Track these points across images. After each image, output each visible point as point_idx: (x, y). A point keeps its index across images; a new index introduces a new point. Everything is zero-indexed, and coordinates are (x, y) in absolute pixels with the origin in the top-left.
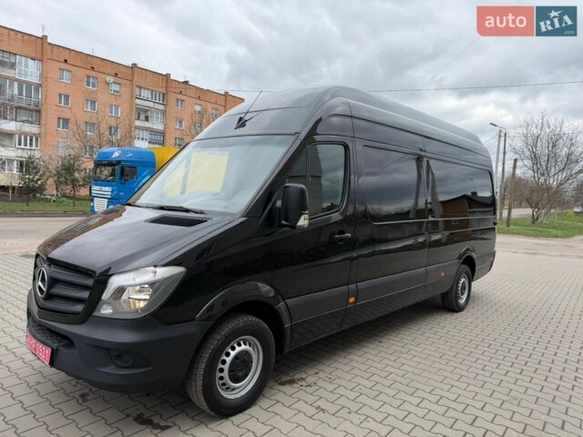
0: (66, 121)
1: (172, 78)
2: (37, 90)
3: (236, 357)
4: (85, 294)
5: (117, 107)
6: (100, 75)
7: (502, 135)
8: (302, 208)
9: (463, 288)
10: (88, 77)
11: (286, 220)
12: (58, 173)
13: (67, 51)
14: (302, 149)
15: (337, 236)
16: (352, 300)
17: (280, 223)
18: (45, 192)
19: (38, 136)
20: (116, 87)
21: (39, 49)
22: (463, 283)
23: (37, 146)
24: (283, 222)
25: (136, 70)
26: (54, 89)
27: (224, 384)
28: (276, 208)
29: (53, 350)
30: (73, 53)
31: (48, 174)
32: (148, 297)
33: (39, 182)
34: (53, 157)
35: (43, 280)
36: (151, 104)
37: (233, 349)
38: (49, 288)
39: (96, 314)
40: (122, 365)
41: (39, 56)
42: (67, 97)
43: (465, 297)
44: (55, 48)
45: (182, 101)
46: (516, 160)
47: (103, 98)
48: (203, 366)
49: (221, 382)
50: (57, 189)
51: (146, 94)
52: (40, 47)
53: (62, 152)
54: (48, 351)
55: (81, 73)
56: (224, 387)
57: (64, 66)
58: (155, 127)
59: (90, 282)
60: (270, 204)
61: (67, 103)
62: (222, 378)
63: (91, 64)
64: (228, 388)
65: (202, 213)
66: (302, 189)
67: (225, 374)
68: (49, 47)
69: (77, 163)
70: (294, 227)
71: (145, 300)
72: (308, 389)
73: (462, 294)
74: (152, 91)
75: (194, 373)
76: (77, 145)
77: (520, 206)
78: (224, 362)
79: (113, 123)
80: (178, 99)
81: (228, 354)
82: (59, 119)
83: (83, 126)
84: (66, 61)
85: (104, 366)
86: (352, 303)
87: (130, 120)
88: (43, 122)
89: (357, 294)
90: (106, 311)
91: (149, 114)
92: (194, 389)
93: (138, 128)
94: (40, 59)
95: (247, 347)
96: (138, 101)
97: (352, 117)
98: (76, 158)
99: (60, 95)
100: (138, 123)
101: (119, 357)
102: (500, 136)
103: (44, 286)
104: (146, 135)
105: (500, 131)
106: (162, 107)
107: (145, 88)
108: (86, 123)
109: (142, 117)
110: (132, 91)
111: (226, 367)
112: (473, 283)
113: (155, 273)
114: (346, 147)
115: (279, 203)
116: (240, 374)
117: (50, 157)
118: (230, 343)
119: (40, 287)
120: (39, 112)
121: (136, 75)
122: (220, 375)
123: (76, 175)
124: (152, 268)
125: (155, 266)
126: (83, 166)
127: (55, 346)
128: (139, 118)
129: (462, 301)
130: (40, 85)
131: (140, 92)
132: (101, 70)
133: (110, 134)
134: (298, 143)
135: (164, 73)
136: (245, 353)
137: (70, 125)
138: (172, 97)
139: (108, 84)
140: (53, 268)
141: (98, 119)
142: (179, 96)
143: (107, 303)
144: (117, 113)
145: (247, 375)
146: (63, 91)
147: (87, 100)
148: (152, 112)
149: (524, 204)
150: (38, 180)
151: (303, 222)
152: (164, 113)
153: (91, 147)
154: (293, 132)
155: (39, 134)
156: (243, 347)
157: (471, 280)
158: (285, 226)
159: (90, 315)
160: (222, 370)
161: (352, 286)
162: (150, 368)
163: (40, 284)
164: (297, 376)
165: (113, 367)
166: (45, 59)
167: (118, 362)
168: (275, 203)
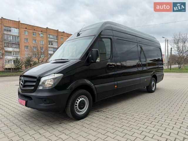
0: (27, 47)
1: (59, 31)
2: (18, 38)
3: (80, 102)
4: (34, 84)
5: (43, 41)
6: (37, 32)
7: (167, 40)
8: (97, 56)
9: (153, 85)
10: (33, 33)
11: (93, 60)
12: (26, 62)
13: (26, 25)
14: (97, 39)
15: (110, 66)
16: (116, 86)
17: (91, 61)
18: (22, 69)
19: (19, 52)
20: (42, 35)
21: (18, 25)
22: (153, 83)
23: (19, 55)
24: (92, 61)
25: (48, 29)
26: (23, 37)
27: (77, 110)
28: (90, 57)
29: (26, 101)
30: (28, 26)
31: (22, 63)
32: (53, 83)
33: (20, 66)
34: (24, 58)
35: (22, 82)
36: (53, 40)
37: (79, 99)
38: (24, 83)
39: (38, 89)
40: (46, 103)
41: (18, 27)
42: (27, 39)
43: (154, 88)
44: (23, 25)
45: (62, 38)
46: (171, 48)
47: (38, 39)
48: (70, 103)
49: (76, 109)
50: (25, 68)
51: (51, 36)
52: (18, 24)
53: (27, 56)
54: (25, 102)
55: (31, 31)
56: (77, 111)
57: (26, 30)
58: (55, 47)
59: (36, 80)
60: (88, 56)
61: (27, 41)
62: (76, 108)
63: (34, 29)
64: (78, 111)
65: (67, 59)
66: (97, 50)
67: (77, 107)
68: (21, 24)
69: (31, 59)
70: (95, 62)
71: (52, 84)
72: (103, 113)
73: (153, 87)
74: (53, 35)
75: (68, 106)
76: (31, 53)
77: (175, 64)
78: (77, 103)
79: (42, 46)
80: (61, 38)
81: (78, 101)
82: (25, 46)
83: (32, 48)
84: (26, 28)
85: (41, 104)
86: (116, 87)
87: (47, 45)
88: (20, 47)
89: (117, 85)
90: (41, 88)
91: (53, 43)
92: (68, 111)
93: (49, 47)
94: (18, 28)
95: (83, 99)
96: (49, 39)
97: (112, 30)
98: (31, 57)
99: (25, 39)
100: (49, 46)
101: (45, 101)
102: (166, 41)
103: (23, 83)
104: (52, 49)
105: (166, 39)
106: (56, 40)
107: (51, 35)
108: (33, 47)
109: (51, 44)
110: (47, 36)
111: (77, 104)
112: (157, 84)
113: (54, 76)
114: (111, 39)
115: (90, 56)
116: (82, 107)
117: (23, 58)
118: (78, 97)
119: (21, 84)
120: (19, 44)
121: (48, 31)
122: (76, 107)
123: (31, 63)
124: (53, 74)
125: (54, 74)
126: (33, 60)
127: (27, 100)
128: (49, 45)
129: (153, 89)
130: (19, 36)
131: (49, 36)
132: (37, 30)
133: (41, 50)
134: (96, 38)
135: (57, 30)
136: (83, 101)
137: (29, 48)
138: (59, 37)
139: (39, 34)
140: (25, 78)
141: (37, 45)
142: (62, 37)
143: (41, 85)
144: (43, 43)
145: (84, 107)
146: (26, 37)
147: (33, 40)
148: (53, 42)
149: (176, 63)
150: (20, 65)
151: (98, 60)
152: (57, 42)
153: (35, 54)
154: (94, 35)
155: (19, 51)
156: (82, 99)
157: (156, 83)
158: (93, 62)
159: (36, 89)
160: (76, 106)
161: (116, 82)
162: (54, 104)
163: (21, 83)
164: (100, 110)
165: (44, 104)
166: (20, 28)
167: (45, 102)
168: (89, 55)
